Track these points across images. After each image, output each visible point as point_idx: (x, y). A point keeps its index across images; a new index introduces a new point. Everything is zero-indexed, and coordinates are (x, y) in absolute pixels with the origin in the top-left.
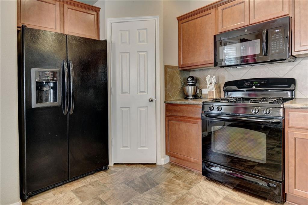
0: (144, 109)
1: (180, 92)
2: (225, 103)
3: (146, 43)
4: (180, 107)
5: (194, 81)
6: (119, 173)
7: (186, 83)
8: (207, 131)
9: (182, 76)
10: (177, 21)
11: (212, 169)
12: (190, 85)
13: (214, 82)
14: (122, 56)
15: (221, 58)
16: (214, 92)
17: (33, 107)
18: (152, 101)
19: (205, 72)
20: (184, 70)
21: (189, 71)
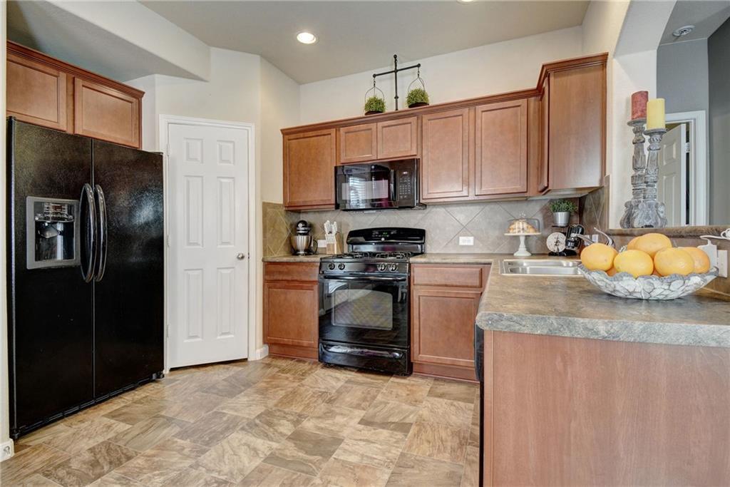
0: (228, 271)
1: (284, 245)
2: (348, 259)
3: (232, 165)
4: (288, 266)
5: (306, 228)
6: (184, 381)
7: (294, 231)
8: (323, 308)
9: (289, 220)
10: (282, 136)
11: (330, 350)
12: (301, 234)
13: (334, 231)
14: (188, 182)
15: (344, 198)
16: (335, 245)
17: (29, 267)
18: (243, 257)
19: (324, 216)
20: (292, 211)
21: (299, 212)
